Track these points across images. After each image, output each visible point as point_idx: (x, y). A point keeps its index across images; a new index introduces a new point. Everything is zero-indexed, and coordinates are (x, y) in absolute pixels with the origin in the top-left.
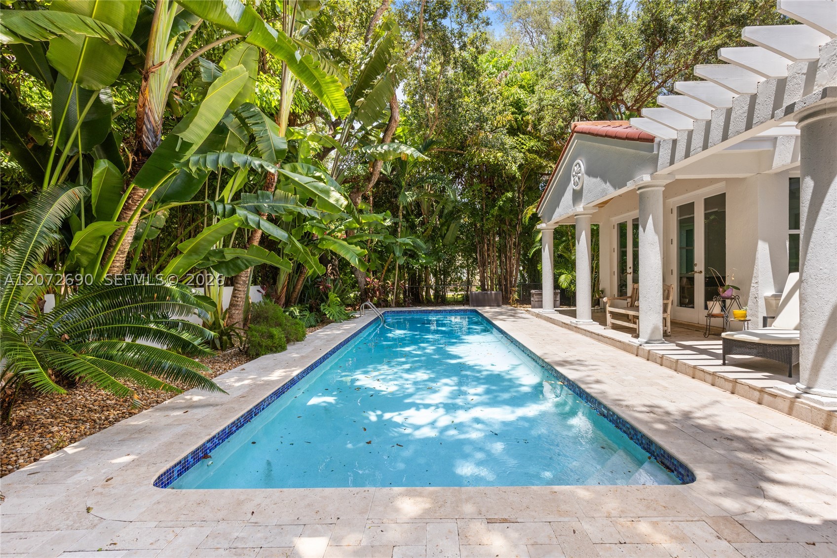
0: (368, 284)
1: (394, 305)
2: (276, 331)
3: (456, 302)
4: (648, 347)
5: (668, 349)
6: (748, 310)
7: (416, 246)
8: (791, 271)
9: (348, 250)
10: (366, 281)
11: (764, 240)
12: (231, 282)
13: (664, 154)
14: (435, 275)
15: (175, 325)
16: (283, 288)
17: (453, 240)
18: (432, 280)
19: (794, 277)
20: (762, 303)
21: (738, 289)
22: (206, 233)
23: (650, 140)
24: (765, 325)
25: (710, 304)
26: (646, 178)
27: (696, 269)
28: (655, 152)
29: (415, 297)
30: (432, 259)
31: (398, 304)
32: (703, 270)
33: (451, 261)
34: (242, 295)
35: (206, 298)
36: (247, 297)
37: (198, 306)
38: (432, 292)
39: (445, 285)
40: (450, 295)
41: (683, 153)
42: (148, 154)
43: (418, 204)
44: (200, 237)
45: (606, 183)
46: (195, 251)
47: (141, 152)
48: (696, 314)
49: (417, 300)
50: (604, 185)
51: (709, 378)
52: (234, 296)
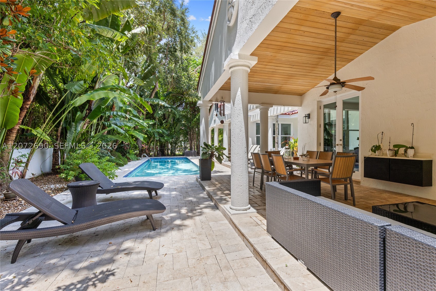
0: (143, 148)
1: (153, 156)
3: (180, 155)
7: (163, 132)
9: (139, 135)
10: (142, 146)
14: (171, 144)
17: (179, 130)
18: (170, 146)
29: (162, 152)
30: (169, 138)
31: (155, 156)
33: (178, 139)
38: (169, 151)
39: (175, 148)
40: (177, 153)
43: (164, 115)
47: (90, 110)
49: (163, 154)
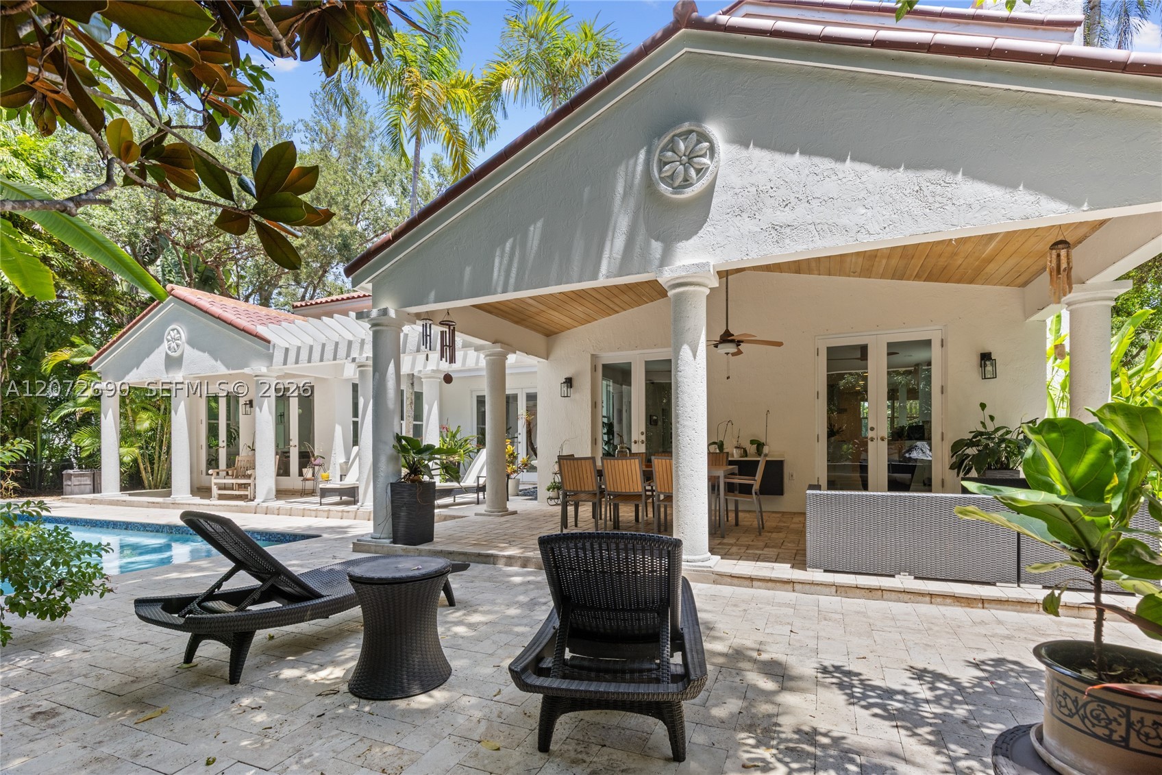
4: (265, 505)
5: (281, 503)
6: (330, 473)
8: (354, 445)
11: (339, 424)
13: (278, 356)
19: (356, 449)
20: (338, 468)
21: (324, 458)
23: (269, 342)
24: (341, 480)
25: (305, 470)
26: (264, 370)
27: (291, 443)
28: (271, 351)
32: (297, 444)
41: (294, 360)
45: (217, 361)
48: (293, 481)
50: (213, 362)
51: (314, 513)
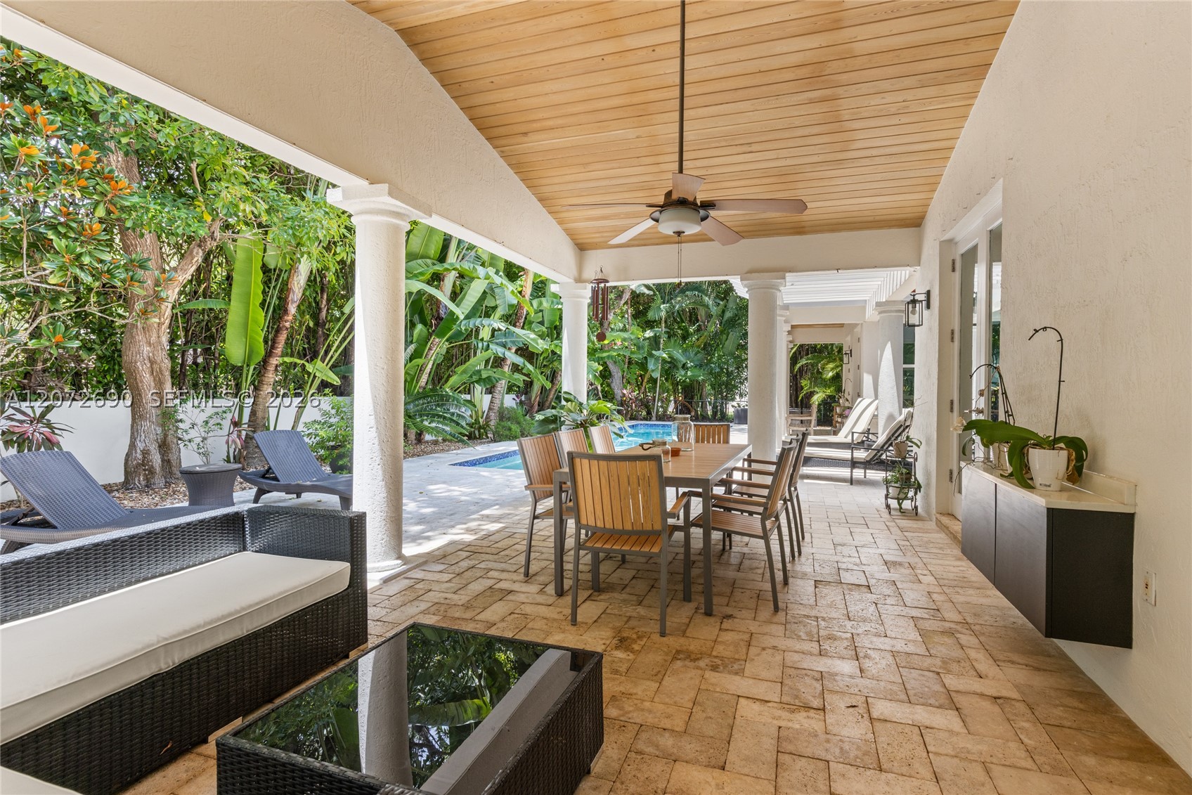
0: (623, 397)
2: (514, 427)
10: (622, 393)
12: (490, 391)
14: (714, 388)
15: (453, 414)
16: (536, 397)
18: (711, 393)
22: (472, 360)
34: (497, 402)
35: (470, 402)
36: (502, 403)
37: (465, 405)
38: (709, 407)
42: (441, 319)
43: (693, 310)
44: (468, 364)
46: (464, 372)
47: (439, 319)
52: (491, 402)
